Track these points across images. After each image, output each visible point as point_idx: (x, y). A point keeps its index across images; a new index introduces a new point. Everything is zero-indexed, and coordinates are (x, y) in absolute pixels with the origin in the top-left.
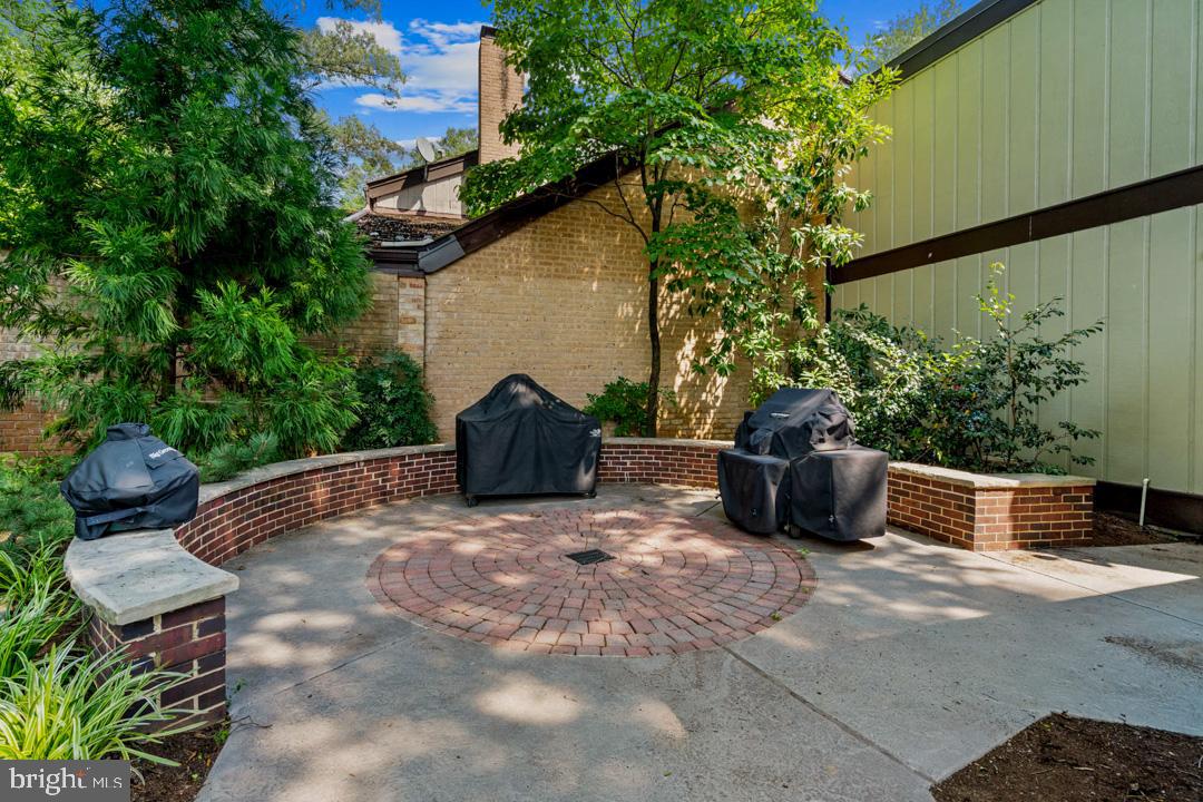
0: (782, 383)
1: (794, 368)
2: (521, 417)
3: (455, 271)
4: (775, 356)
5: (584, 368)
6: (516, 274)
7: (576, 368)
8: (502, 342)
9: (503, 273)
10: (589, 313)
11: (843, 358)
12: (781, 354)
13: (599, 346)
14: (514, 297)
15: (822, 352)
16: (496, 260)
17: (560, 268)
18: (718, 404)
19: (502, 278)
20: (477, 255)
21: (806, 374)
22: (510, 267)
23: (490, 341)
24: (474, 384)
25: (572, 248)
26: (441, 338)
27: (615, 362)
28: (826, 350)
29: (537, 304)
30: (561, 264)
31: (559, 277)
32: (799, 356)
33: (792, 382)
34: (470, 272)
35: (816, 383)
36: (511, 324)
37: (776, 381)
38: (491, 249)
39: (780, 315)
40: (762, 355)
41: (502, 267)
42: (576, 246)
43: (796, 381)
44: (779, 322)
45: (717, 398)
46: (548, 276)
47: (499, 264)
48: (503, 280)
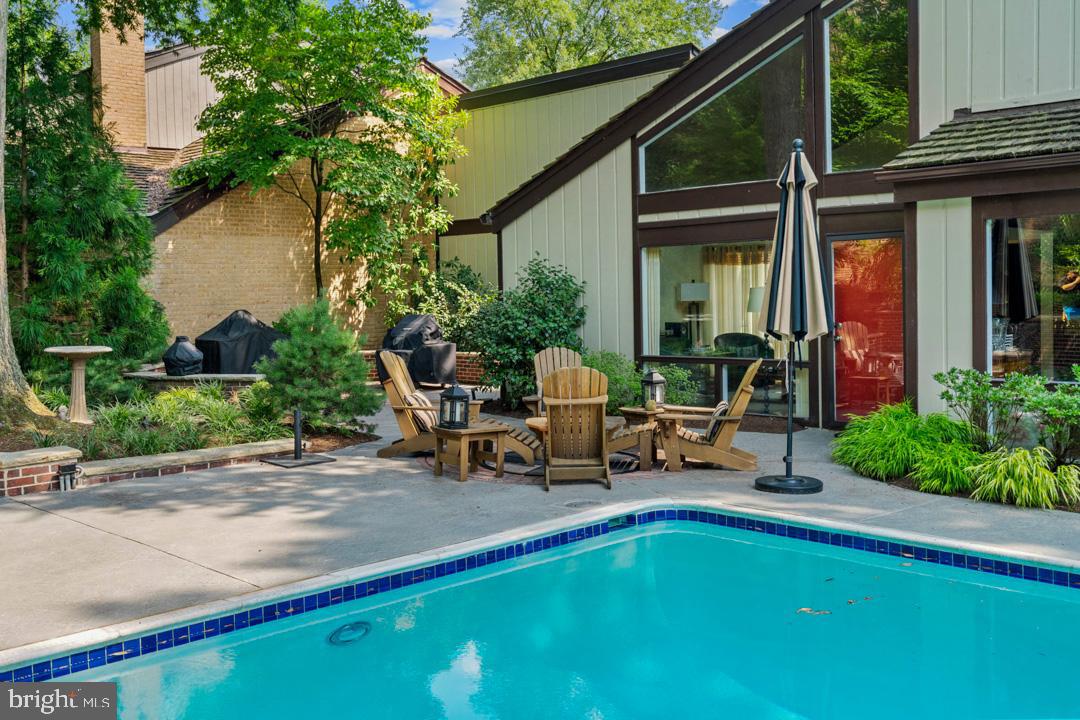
0: (407, 310)
1: (414, 301)
2: (251, 339)
3: (171, 233)
4: (402, 293)
5: (263, 303)
6: (214, 233)
7: (258, 303)
8: (206, 285)
9: (205, 233)
10: (266, 261)
11: (443, 294)
12: (406, 291)
13: (273, 286)
14: (212, 251)
15: (431, 290)
16: (200, 223)
17: (245, 228)
18: (360, 326)
19: (204, 236)
20: (185, 221)
21: (421, 305)
22: (210, 229)
23: (197, 284)
24: (187, 318)
25: (252, 212)
26: (162, 283)
27: (286, 297)
28: (433, 289)
29: (229, 256)
30: (246, 225)
31: (244, 234)
32: (418, 293)
33: (413, 311)
34: (182, 233)
35: (428, 311)
36: (211, 271)
37: (404, 310)
38: (196, 215)
39: (404, 265)
40: (394, 293)
41: (204, 229)
42: (255, 211)
43: (415, 309)
44: (404, 270)
45: (360, 321)
46: (236, 234)
47: (202, 226)
48: (206, 239)
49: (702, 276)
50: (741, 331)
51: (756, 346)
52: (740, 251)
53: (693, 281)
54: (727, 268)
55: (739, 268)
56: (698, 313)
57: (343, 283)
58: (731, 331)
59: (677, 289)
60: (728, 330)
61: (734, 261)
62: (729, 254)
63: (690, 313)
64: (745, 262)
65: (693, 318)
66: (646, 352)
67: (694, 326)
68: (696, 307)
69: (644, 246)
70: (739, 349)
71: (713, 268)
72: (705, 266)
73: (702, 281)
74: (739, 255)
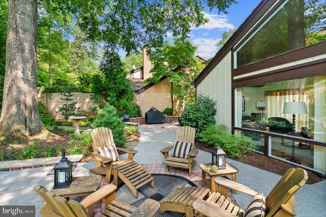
2: (154, 113)
3: (144, 93)
7: (161, 106)
8: (150, 102)
13: (164, 103)
14: (152, 96)
22: (151, 92)
26: (142, 102)
27: (167, 105)
29: (155, 97)
30: (159, 91)
36: (152, 100)
38: (148, 89)
42: (161, 88)
46: (157, 93)
49: (265, 99)
50: (279, 116)
51: (285, 122)
52: (279, 92)
53: (261, 101)
54: (274, 97)
55: (278, 97)
56: (263, 110)
57: (179, 102)
58: (275, 116)
59: (256, 104)
60: (274, 116)
61: (276, 95)
62: (274, 93)
63: (260, 110)
64: (281, 95)
65: (261, 112)
66: (236, 126)
67: (261, 114)
68: (262, 109)
69: (236, 88)
70: (278, 122)
71: (269, 97)
72: (266, 97)
73: (265, 101)
74: (278, 93)
